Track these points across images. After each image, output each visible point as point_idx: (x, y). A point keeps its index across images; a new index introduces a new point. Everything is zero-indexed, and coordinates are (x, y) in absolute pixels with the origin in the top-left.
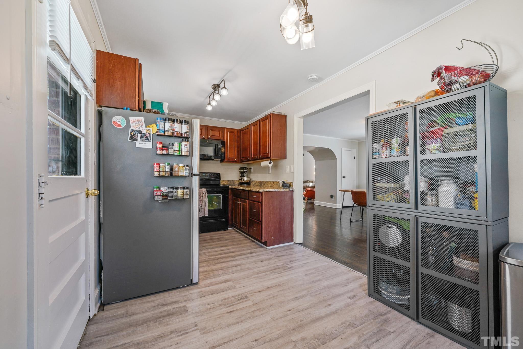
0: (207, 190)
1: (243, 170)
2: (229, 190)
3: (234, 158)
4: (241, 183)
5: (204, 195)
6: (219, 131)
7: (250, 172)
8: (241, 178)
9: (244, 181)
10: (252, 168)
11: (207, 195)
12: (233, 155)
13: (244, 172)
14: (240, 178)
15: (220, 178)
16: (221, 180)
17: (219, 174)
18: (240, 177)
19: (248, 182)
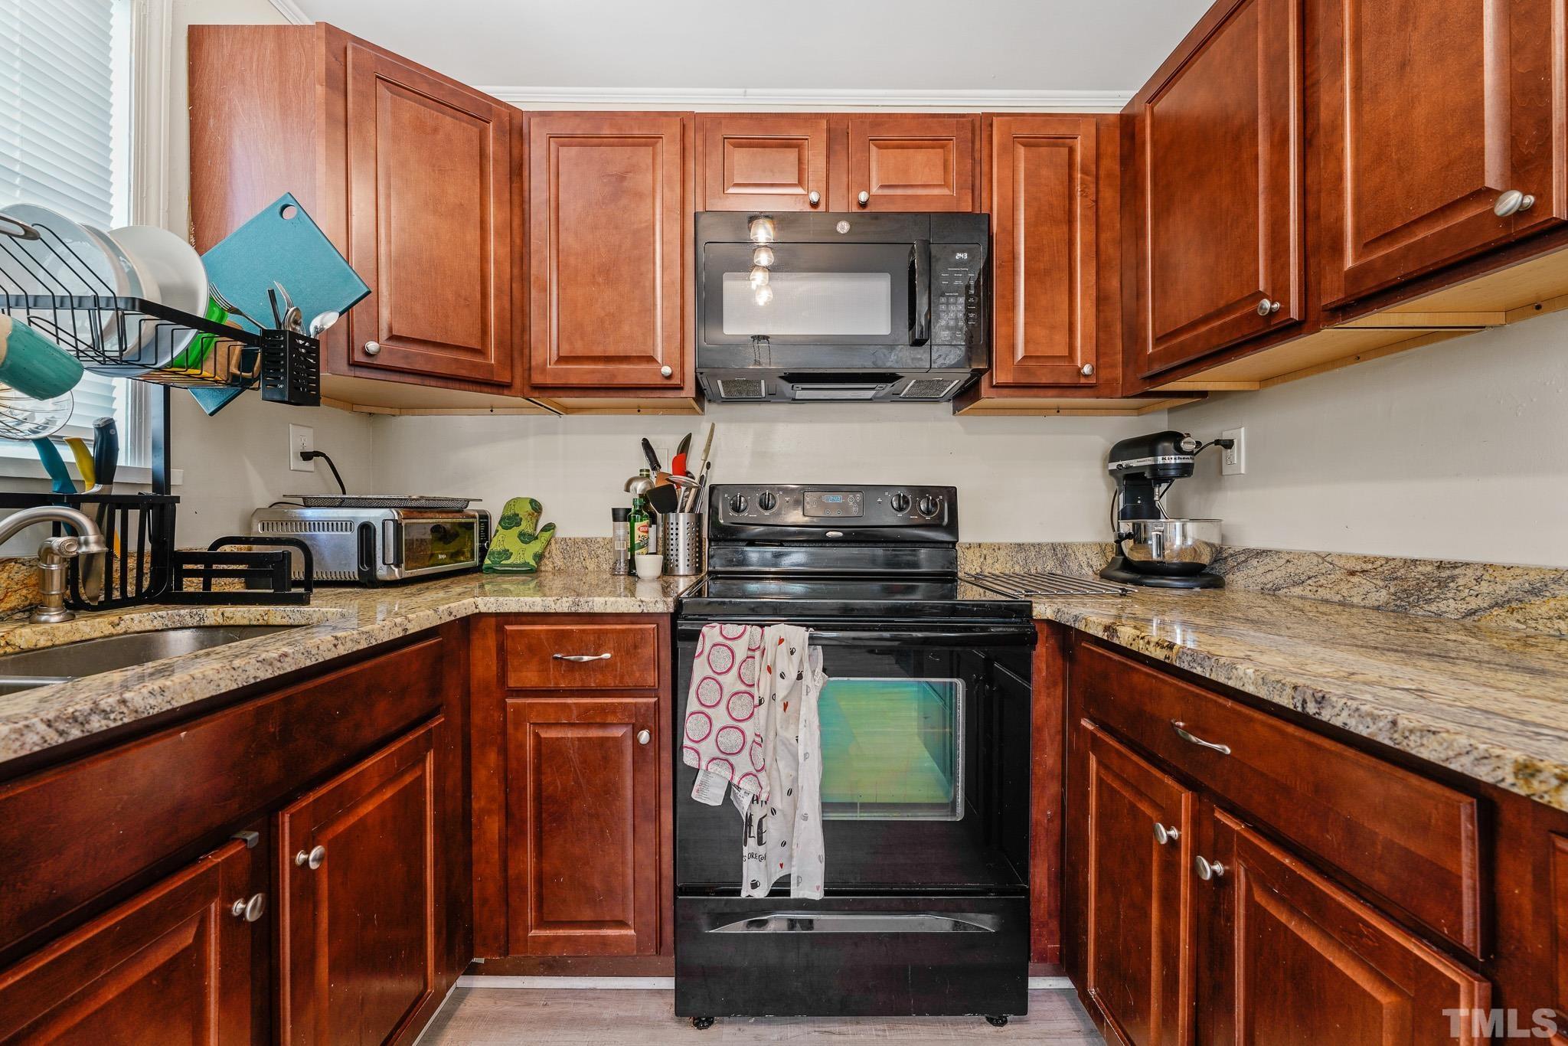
0: (812, 641)
1: (1148, 461)
2: (1033, 640)
3: (1071, 356)
4: (1128, 565)
5: (782, 688)
6: (938, 143)
7: (1217, 476)
8: (1137, 528)
9: (1161, 546)
10: (1241, 436)
11: (816, 680)
12: (1061, 338)
13: (1160, 475)
14: (1126, 527)
15: (953, 527)
16: (965, 536)
17: (951, 493)
18: (1124, 516)
19: (1206, 559)
